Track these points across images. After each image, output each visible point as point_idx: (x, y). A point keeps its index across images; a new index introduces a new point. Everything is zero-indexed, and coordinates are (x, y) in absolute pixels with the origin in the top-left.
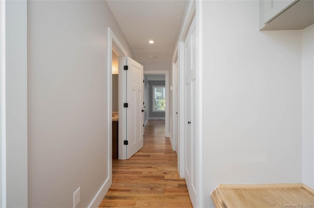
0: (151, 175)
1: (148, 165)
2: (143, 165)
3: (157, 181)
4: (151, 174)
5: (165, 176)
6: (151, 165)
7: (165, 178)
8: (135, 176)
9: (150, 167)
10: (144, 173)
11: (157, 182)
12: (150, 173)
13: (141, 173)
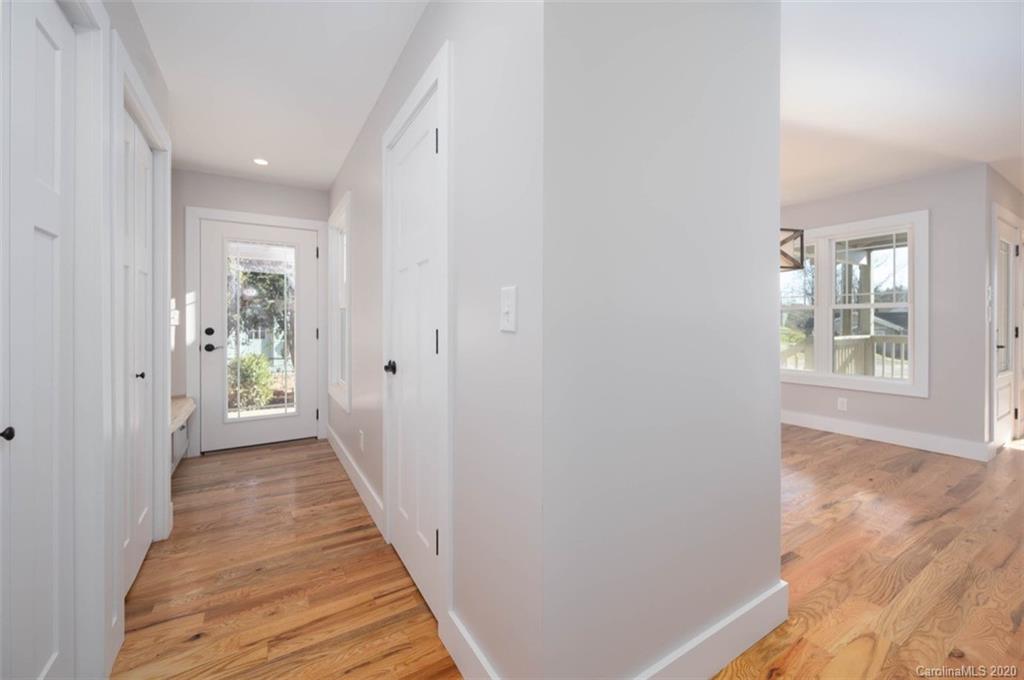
0: (265, 605)
1: (291, 647)
2: (319, 637)
3: (238, 594)
4: (268, 608)
5: (201, 624)
6: (277, 652)
7: (201, 616)
8: (333, 582)
9: (279, 639)
10: (300, 603)
11: (239, 592)
12: (273, 614)
13: (314, 601)
